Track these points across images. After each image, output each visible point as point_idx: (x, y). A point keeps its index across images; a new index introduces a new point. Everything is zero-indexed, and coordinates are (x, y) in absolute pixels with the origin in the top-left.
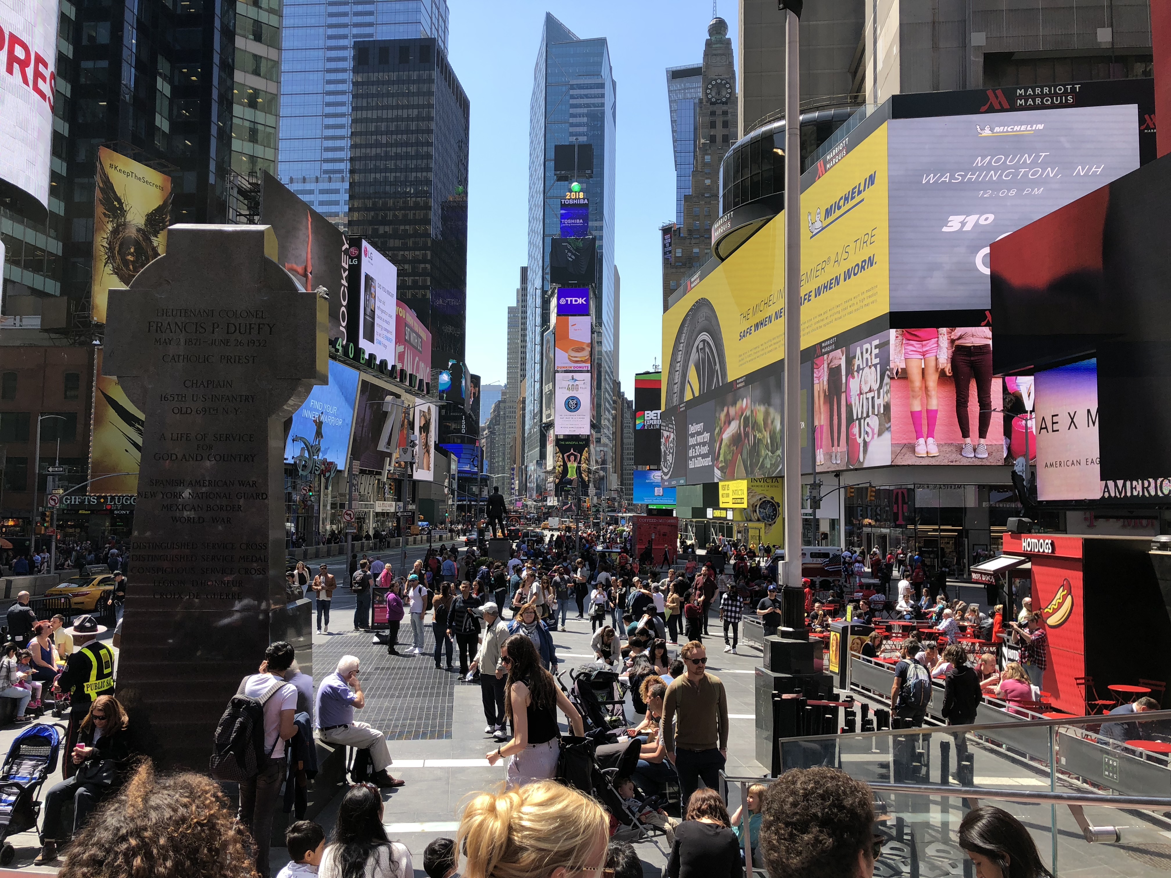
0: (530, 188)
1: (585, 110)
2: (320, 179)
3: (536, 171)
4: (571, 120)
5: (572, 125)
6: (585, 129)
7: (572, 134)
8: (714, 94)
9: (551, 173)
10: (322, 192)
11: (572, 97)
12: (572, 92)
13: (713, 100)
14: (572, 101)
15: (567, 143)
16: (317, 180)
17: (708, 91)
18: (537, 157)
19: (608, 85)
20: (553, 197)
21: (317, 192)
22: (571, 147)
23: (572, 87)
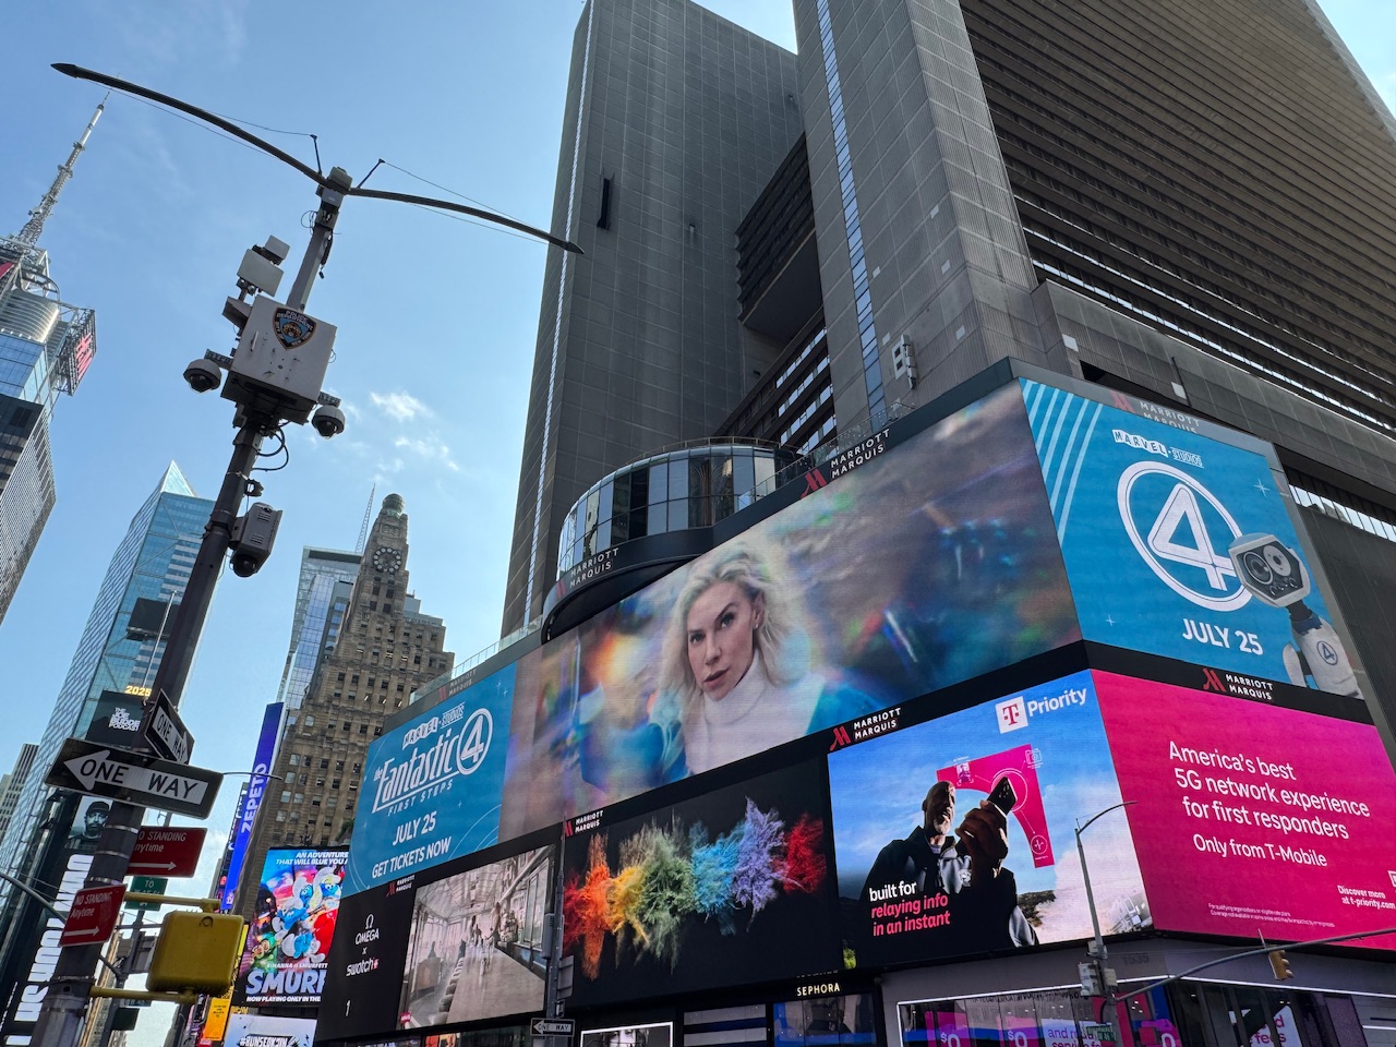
3: (98, 623)
4: (168, 576)
7: (163, 591)
8: (381, 561)
9: (124, 627)
13: (380, 567)
14: (175, 557)
17: (376, 557)
20: (116, 656)
23: (180, 543)
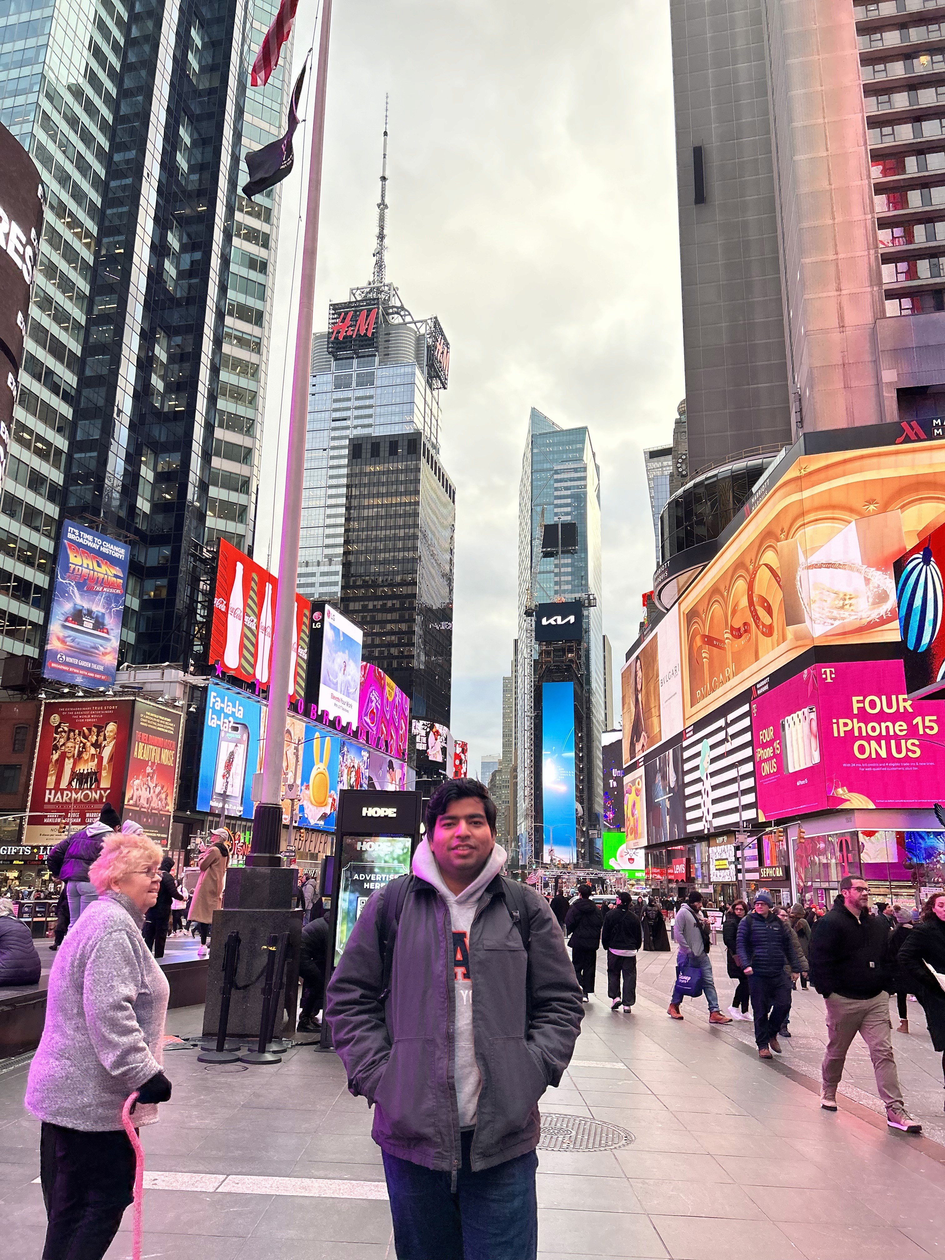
0: (520, 566)
1: (568, 492)
2: (321, 563)
3: (524, 549)
4: (556, 502)
5: (557, 506)
6: (569, 509)
9: (538, 550)
10: (323, 574)
11: (557, 481)
12: (556, 477)
14: (556, 485)
15: (552, 523)
16: (319, 564)
18: (525, 537)
19: (591, 469)
20: (540, 572)
21: (318, 575)
22: (556, 526)
23: (557, 472)
